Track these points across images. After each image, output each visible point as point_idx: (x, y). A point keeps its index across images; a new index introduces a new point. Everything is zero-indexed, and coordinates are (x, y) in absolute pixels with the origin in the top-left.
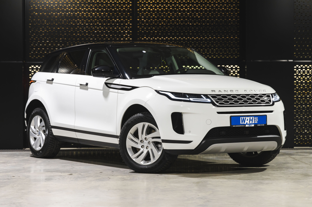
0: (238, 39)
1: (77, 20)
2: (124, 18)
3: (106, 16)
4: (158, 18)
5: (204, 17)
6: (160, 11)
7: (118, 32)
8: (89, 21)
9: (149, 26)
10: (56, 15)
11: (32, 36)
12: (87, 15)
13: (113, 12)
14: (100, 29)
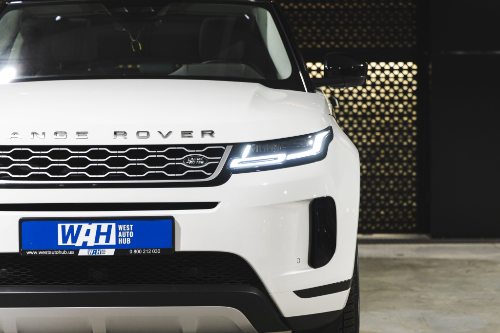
0: (414, 6)
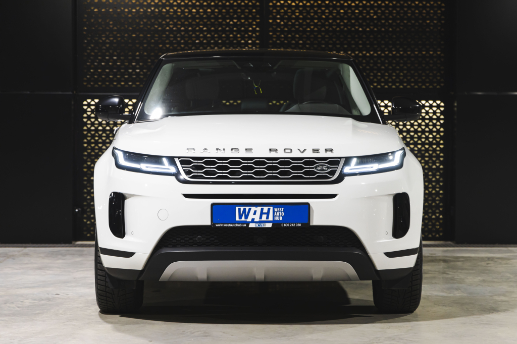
0: (442, 55)
1: (166, 22)
2: (246, 18)
3: (215, 15)
4: (304, 19)
5: (383, 17)
6: (308, 6)
7: (235, 41)
8: (186, 23)
9: (289, 32)
10: (130, 12)
11: (89, 49)
12: (183, 12)
13: (228, 8)
14: (205, 37)
